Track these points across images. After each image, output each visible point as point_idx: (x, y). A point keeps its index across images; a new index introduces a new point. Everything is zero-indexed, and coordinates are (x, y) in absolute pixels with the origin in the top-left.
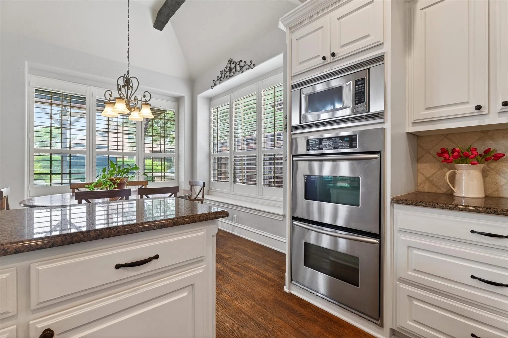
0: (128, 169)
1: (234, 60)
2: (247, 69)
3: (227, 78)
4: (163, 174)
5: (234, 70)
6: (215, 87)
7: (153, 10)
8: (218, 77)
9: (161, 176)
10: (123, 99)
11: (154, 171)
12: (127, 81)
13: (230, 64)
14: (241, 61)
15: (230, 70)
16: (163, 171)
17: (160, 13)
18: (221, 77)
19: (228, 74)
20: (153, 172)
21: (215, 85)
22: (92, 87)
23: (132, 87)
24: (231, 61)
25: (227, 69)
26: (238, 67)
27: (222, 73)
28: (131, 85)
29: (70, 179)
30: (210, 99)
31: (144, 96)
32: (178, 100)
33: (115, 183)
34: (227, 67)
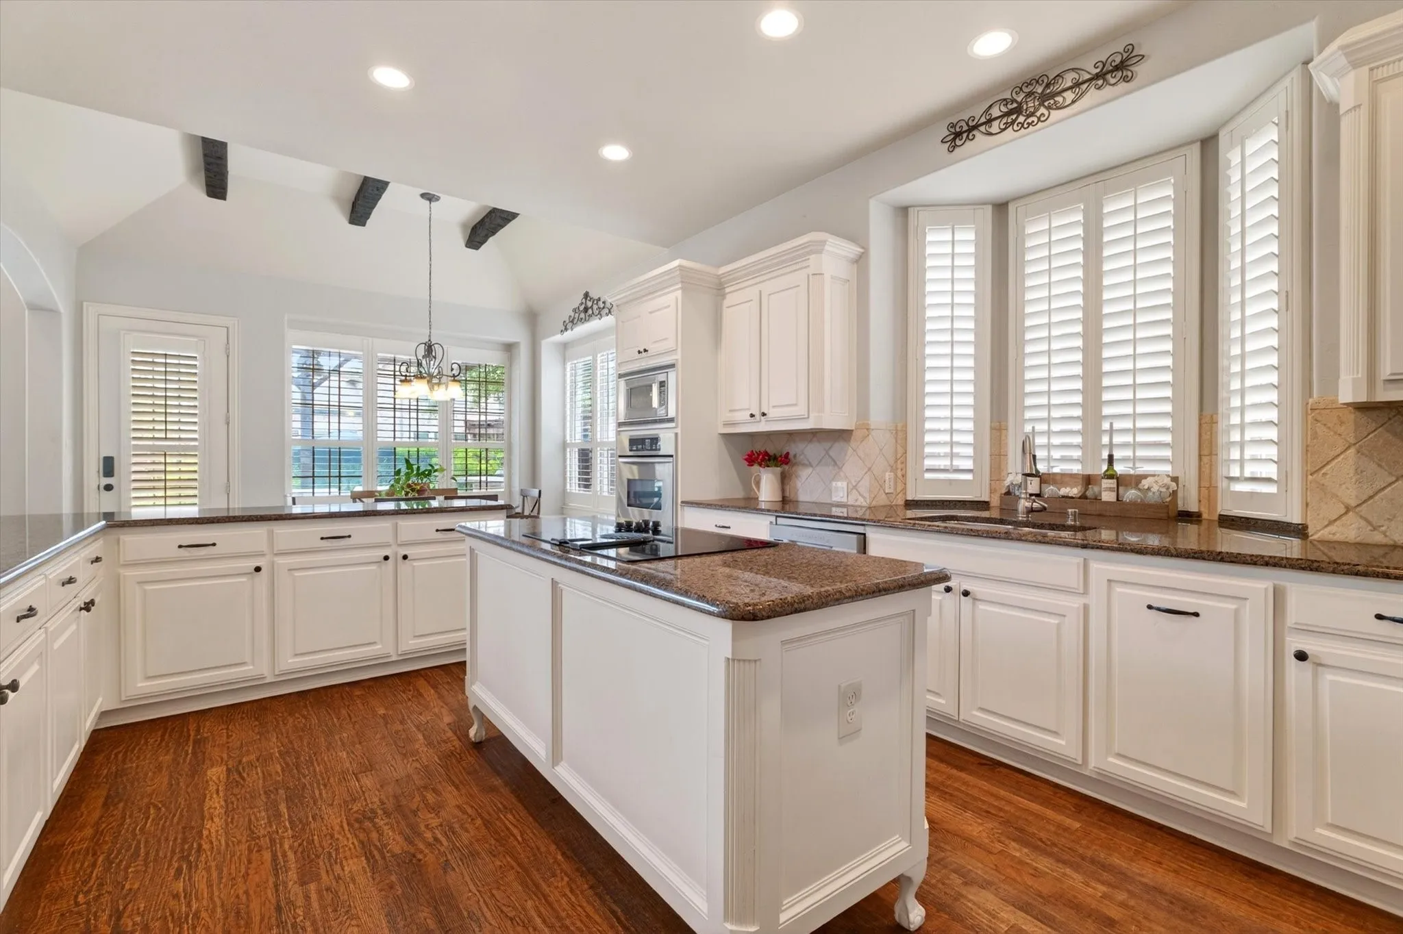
0: (430, 471)
1: (591, 295)
2: (607, 315)
3: (581, 321)
4: (483, 478)
5: (590, 312)
6: (566, 333)
7: (464, 226)
8: (570, 316)
9: (480, 482)
10: (424, 378)
11: (469, 473)
12: (429, 349)
13: (586, 299)
14: (599, 299)
15: (586, 310)
16: (483, 472)
17: (475, 230)
18: (574, 318)
19: (582, 315)
20: (466, 475)
21: (566, 329)
22: (370, 339)
23: (435, 358)
24: (586, 295)
25: (582, 308)
26: (595, 307)
27: (574, 310)
28: (434, 354)
29: (313, 487)
30: (565, 346)
31: (452, 370)
32: (509, 348)
33: (413, 490)
34: (582, 304)
